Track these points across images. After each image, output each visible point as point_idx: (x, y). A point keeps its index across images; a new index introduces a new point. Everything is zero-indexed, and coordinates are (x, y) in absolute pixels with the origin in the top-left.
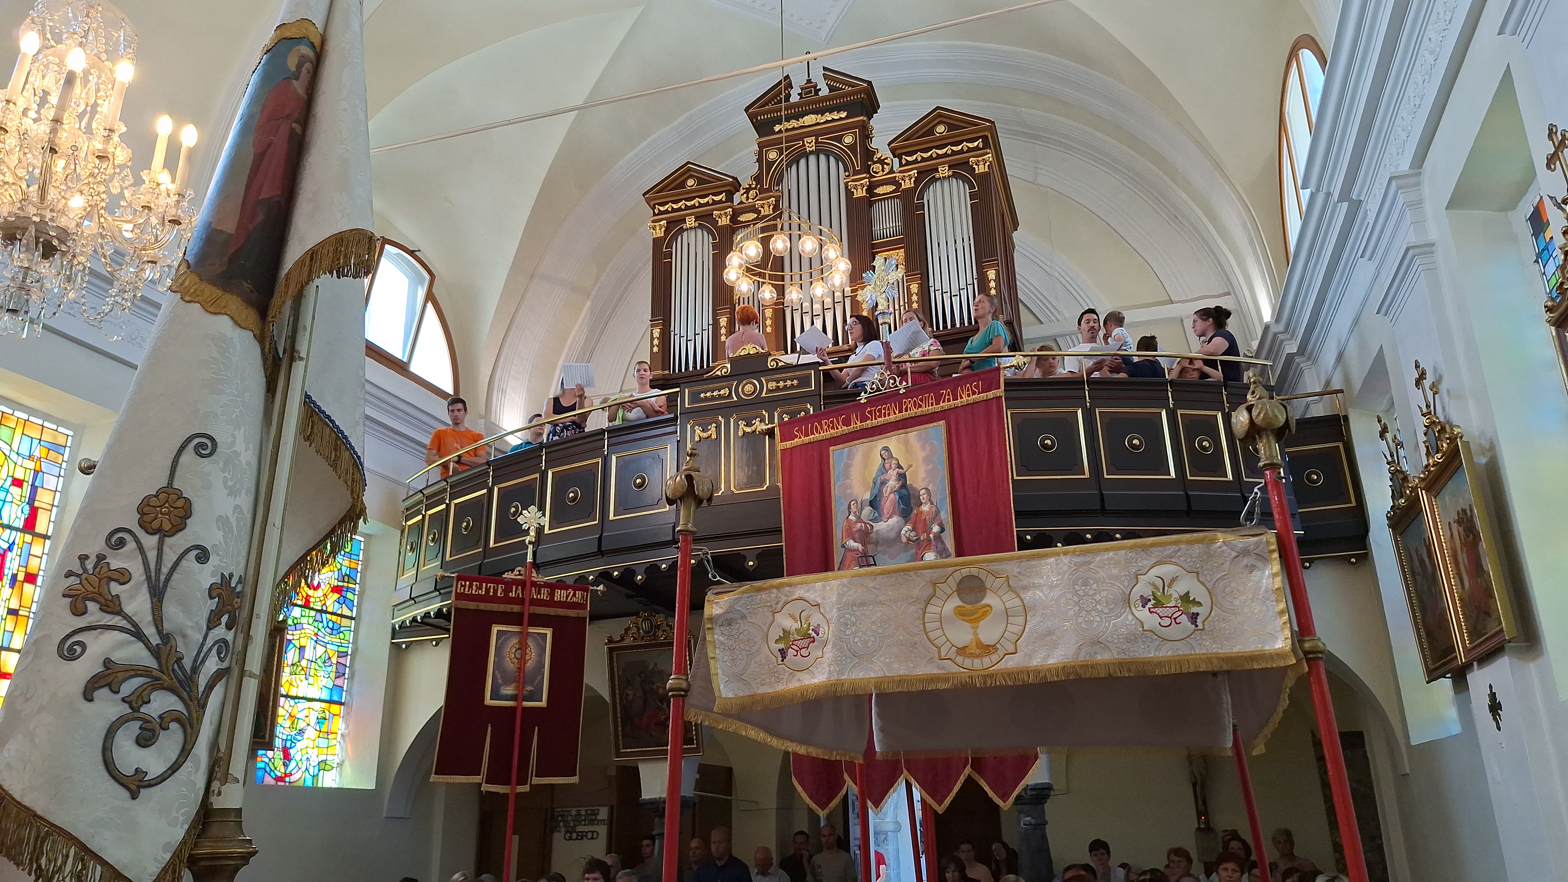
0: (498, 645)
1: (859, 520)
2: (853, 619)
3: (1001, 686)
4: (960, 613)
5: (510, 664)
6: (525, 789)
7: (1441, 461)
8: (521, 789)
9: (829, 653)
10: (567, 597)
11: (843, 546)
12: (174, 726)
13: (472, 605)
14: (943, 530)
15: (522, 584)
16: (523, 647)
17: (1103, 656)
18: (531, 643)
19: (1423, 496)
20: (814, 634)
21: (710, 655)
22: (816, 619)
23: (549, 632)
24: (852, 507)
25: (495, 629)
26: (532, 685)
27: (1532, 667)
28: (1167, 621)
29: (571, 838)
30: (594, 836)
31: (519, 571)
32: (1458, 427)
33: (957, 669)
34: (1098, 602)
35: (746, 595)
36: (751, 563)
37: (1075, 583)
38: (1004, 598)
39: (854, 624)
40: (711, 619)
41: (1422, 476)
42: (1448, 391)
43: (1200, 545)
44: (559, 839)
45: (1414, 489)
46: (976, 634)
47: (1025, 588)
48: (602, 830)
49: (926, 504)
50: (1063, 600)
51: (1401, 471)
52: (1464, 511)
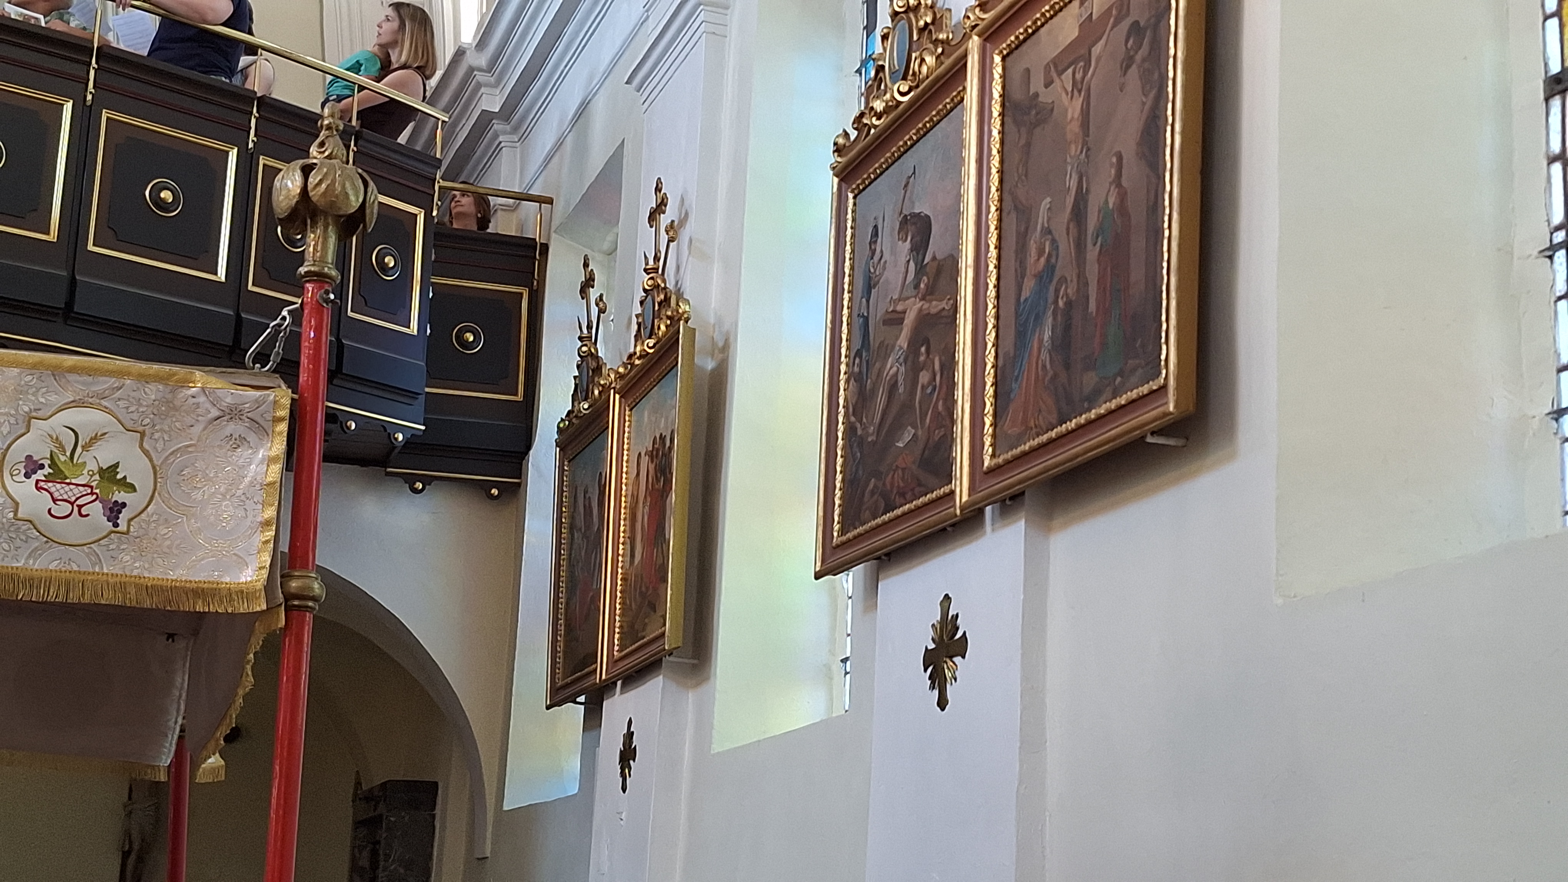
7: (651, 351)
19: (615, 400)
27: (691, 697)
32: (687, 302)
41: (621, 370)
42: (691, 241)
45: (605, 390)
51: (596, 357)
52: (662, 438)
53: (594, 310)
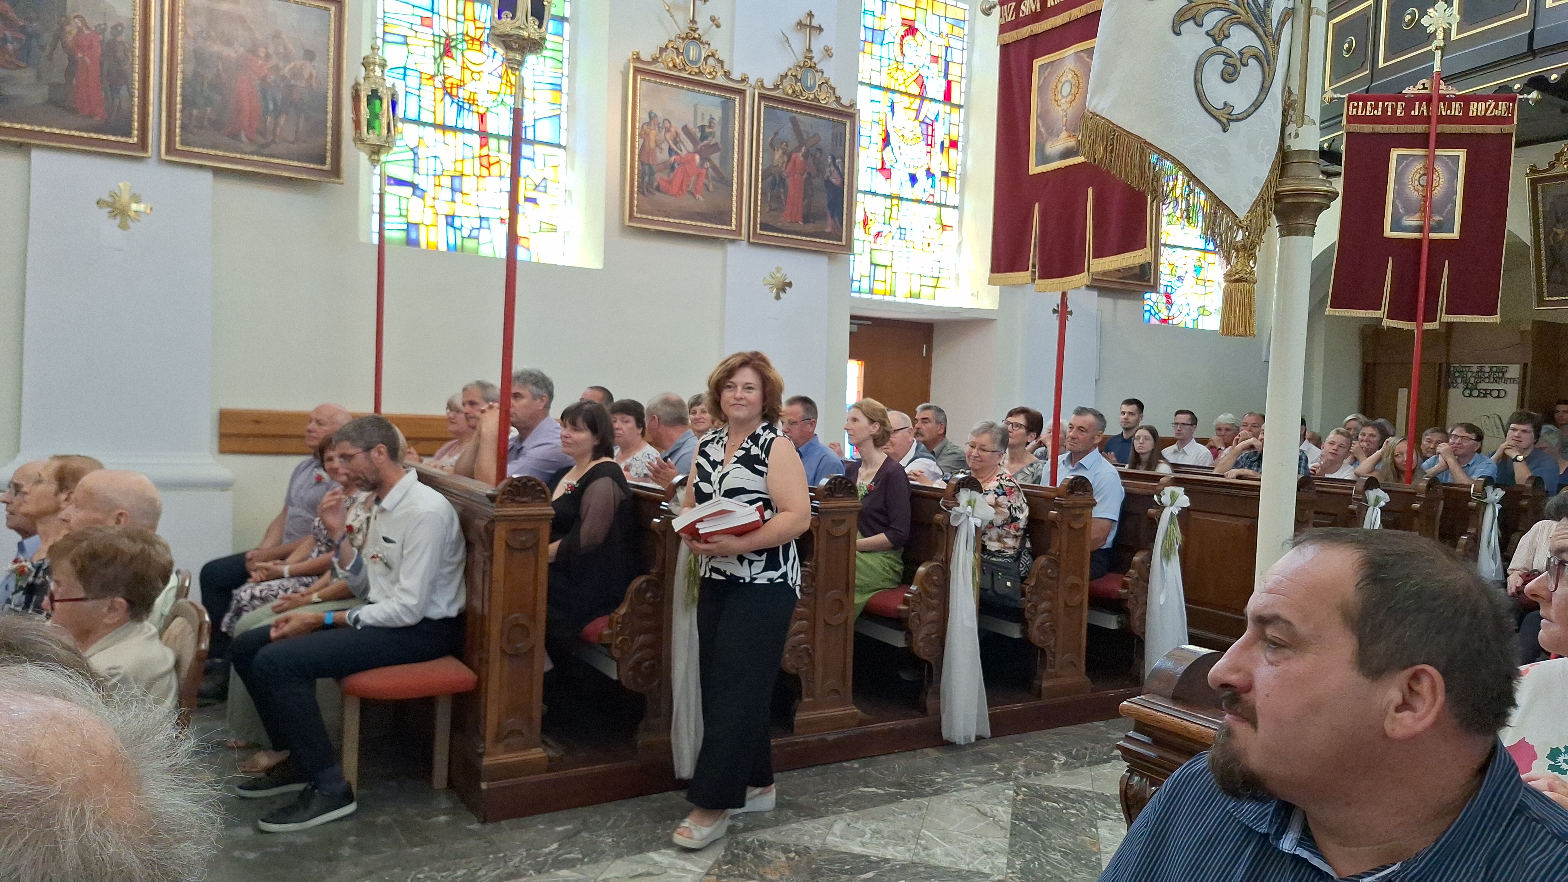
0: (1398, 171)
5: (1414, 193)
6: (1434, 326)
8: (1428, 326)
10: (1486, 111)
12: (1252, 62)
13: (1367, 128)
15: (1429, 99)
16: (1429, 172)
18: (1438, 167)
23: (1462, 154)
25: (1395, 153)
26: (1440, 213)
29: (1471, 395)
30: (1501, 395)
31: (1424, 84)
44: (1456, 396)
48: (1513, 390)
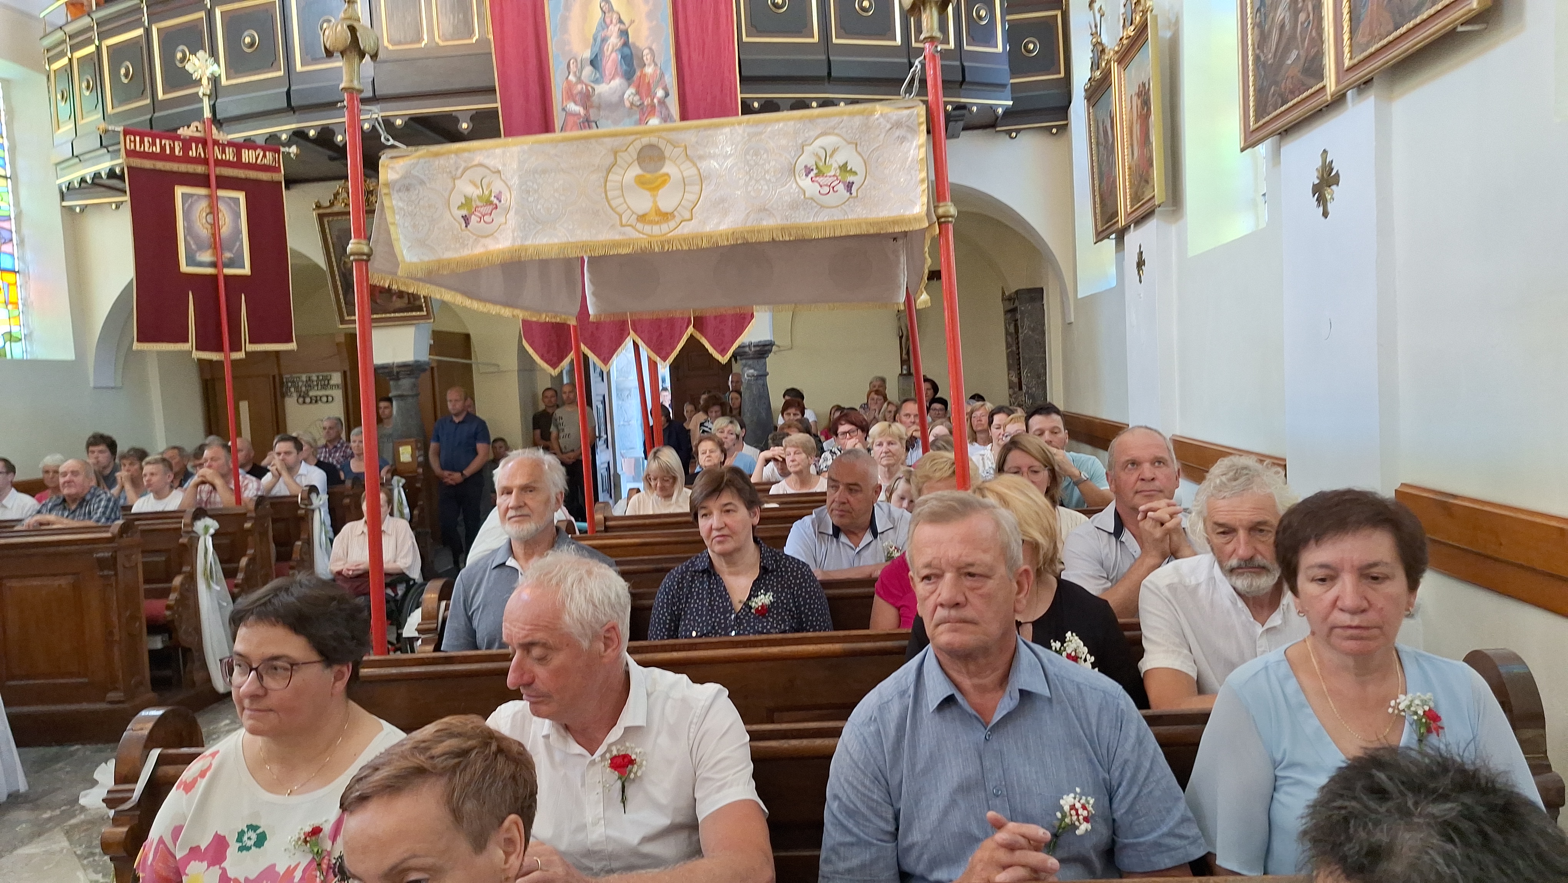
0: (185, 209)
1: (579, 80)
2: (535, 186)
3: (678, 250)
4: (641, 182)
6: (239, 356)
7: (1133, 34)
8: (236, 356)
9: (512, 219)
10: (257, 158)
11: (564, 109)
13: (148, 164)
14: (667, 95)
15: (204, 142)
16: (214, 211)
17: (769, 222)
18: (222, 207)
19: (1115, 67)
20: (495, 201)
21: (390, 219)
22: (497, 186)
23: (241, 197)
24: (571, 66)
25: (179, 191)
26: (230, 251)
27: (1174, 228)
28: (826, 189)
29: (304, 402)
30: (329, 400)
31: (197, 127)
33: (636, 235)
34: (767, 172)
35: (422, 161)
36: (465, 126)
37: (747, 153)
38: (683, 167)
39: (536, 191)
40: (387, 185)
41: (1116, 48)
43: (861, 117)
44: (291, 403)
45: (1108, 62)
46: (655, 202)
47: (701, 158)
48: (337, 394)
49: (649, 65)
50: (735, 169)
51: (1101, 44)
52: (1144, 85)
53: (1098, 16)
